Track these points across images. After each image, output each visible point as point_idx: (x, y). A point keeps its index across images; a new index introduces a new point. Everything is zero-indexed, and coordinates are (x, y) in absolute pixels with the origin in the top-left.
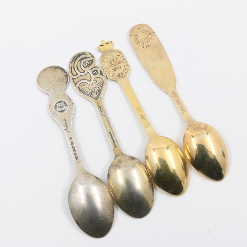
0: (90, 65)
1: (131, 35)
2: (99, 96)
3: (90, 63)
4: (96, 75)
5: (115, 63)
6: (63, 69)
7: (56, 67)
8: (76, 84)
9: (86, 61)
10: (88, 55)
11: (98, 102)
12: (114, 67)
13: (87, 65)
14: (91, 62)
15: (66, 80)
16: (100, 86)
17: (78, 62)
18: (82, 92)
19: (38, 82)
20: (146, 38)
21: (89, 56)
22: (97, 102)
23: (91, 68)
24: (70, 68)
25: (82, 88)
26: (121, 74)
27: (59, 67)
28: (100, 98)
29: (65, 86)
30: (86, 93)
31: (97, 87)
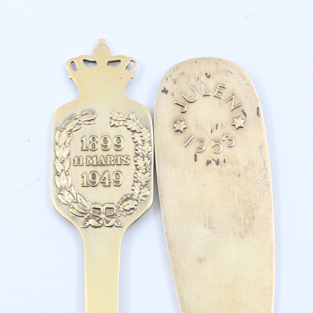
1: (165, 91)
5: (105, 153)
12: (91, 168)
20: (219, 127)
26: (105, 207)
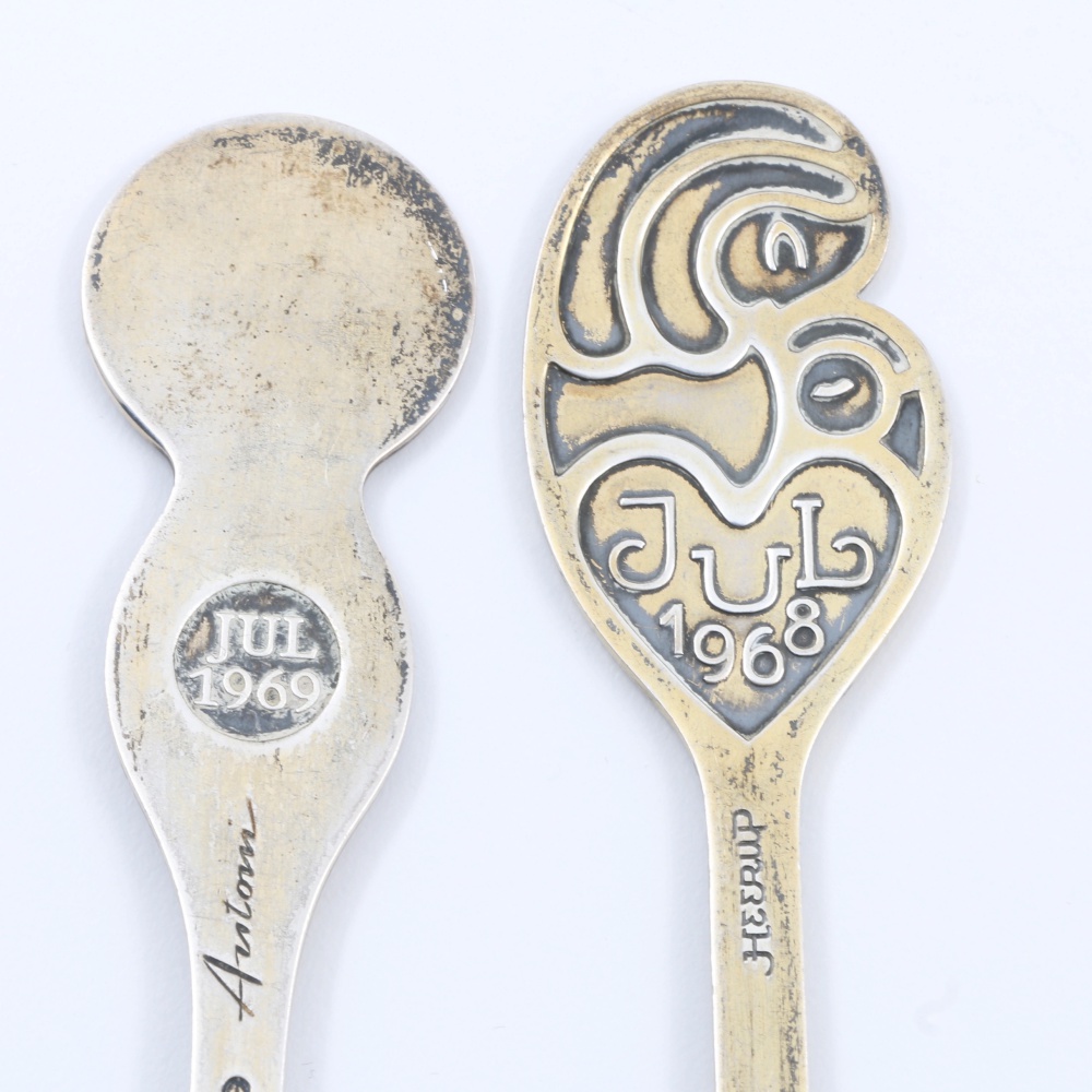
0: (810, 278)
2: (786, 700)
3: (813, 258)
4: (845, 427)
6: (440, 206)
7: (366, 160)
8: (561, 455)
9: (777, 217)
10: (828, 158)
11: (749, 765)
13: (772, 264)
14: (831, 245)
15: (422, 362)
16: (837, 574)
17: (679, 193)
18: (601, 573)
19: (98, 259)
21: (839, 165)
22: (736, 761)
23: (802, 325)
24: (559, 235)
25: (615, 529)
27: (402, 166)
28: (793, 725)
29: (396, 431)
30: (650, 604)
31: (801, 575)
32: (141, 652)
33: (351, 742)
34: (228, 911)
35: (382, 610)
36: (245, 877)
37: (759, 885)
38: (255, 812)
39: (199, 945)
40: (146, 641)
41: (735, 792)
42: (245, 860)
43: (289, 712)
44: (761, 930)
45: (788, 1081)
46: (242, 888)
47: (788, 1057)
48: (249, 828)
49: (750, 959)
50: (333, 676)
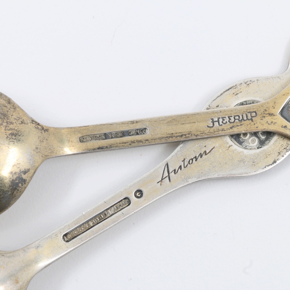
32: (233, 95)
33: (246, 162)
34: (183, 161)
35: (286, 147)
36: (194, 160)
37: (234, 121)
38: (212, 150)
39: (169, 160)
40: (237, 94)
41: (262, 111)
42: (198, 156)
43: (243, 142)
44: (221, 123)
45: (176, 135)
46: (191, 161)
47: (183, 134)
48: (207, 152)
49: (211, 120)
50: (260, 146)
